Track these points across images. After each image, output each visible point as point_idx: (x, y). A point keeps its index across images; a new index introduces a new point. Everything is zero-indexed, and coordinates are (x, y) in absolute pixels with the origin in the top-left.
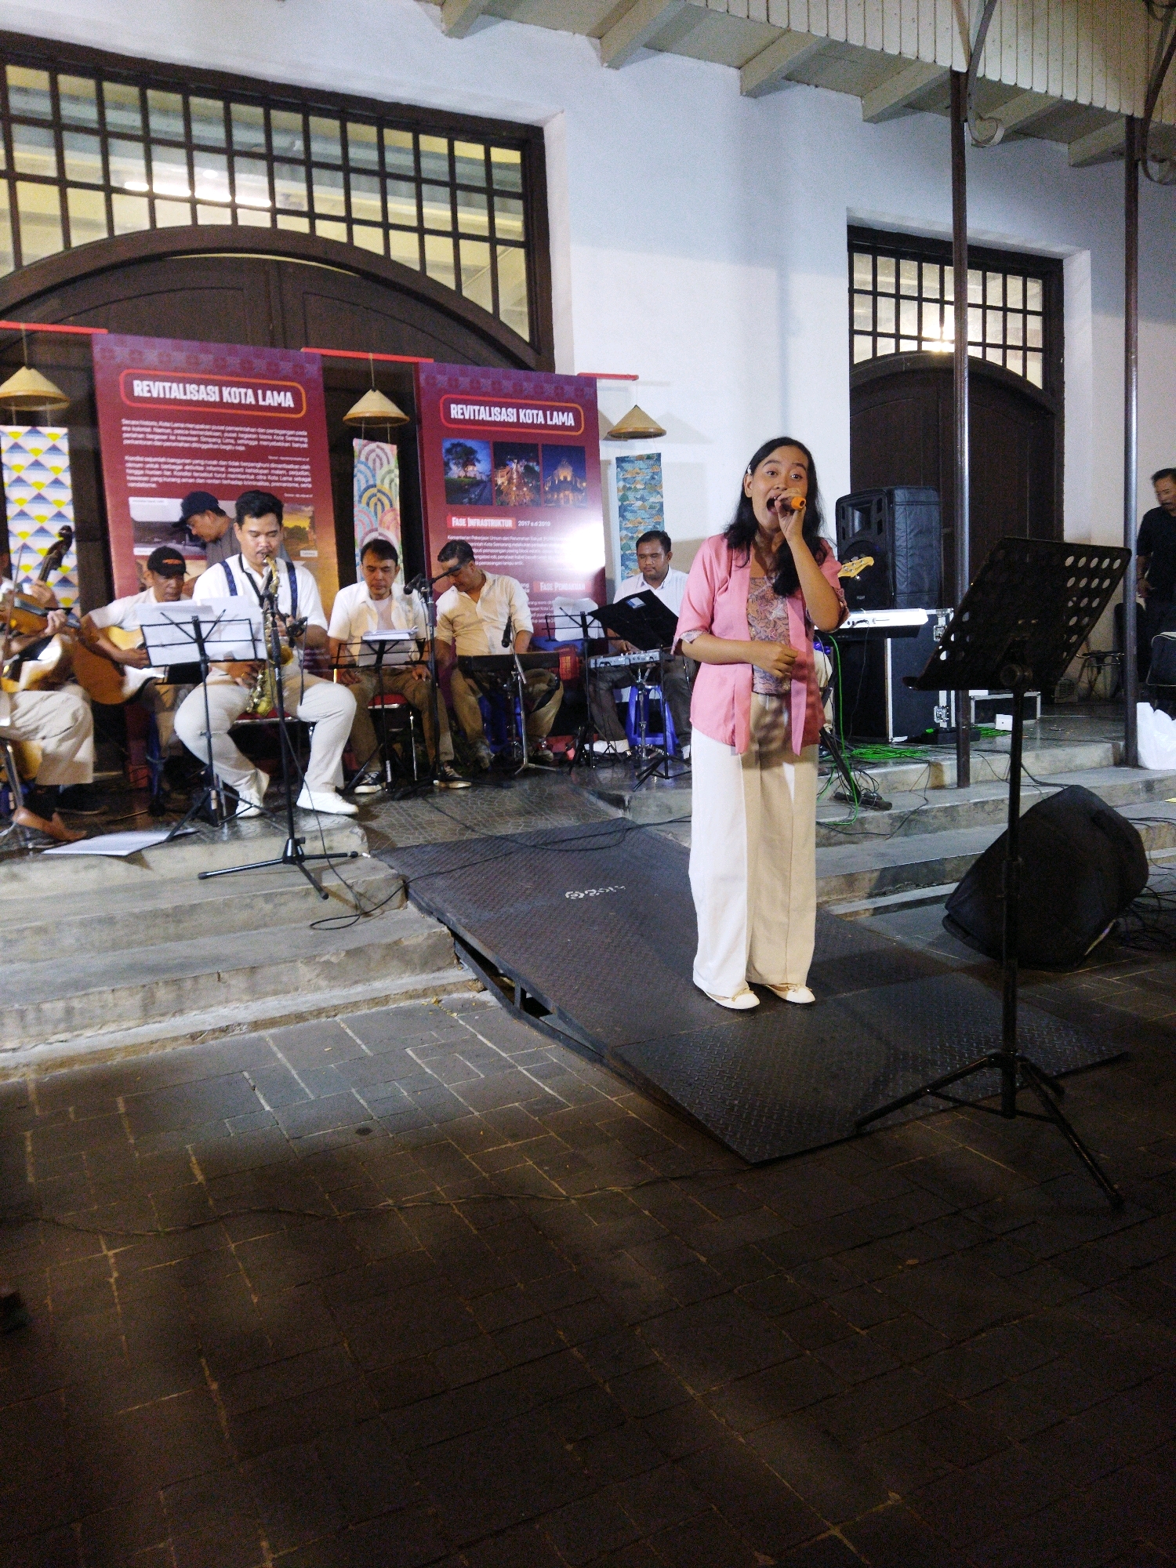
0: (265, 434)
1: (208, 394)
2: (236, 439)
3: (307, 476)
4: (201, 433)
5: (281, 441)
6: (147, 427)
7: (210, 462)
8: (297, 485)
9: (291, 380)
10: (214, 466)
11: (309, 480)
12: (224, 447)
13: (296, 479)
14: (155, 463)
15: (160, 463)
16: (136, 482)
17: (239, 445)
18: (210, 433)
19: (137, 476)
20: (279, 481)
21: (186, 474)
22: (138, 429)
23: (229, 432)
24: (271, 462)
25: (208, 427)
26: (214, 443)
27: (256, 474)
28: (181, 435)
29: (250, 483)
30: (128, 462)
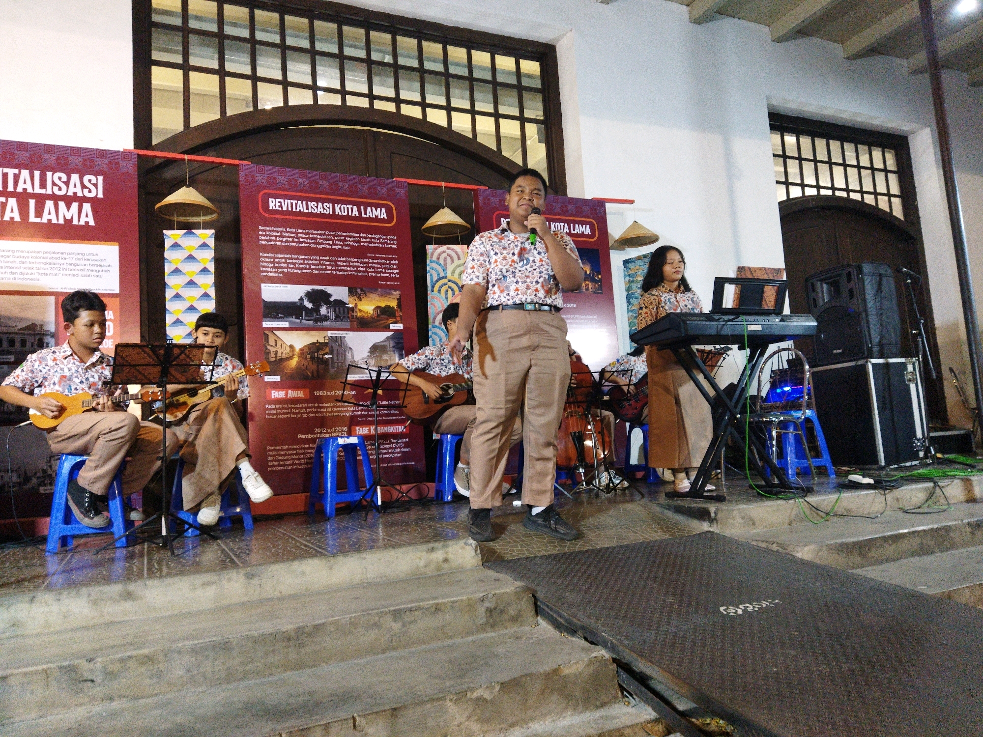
0: (365, 238)
1: (324, 209)
2: (343, 241)
3: (396, 269)
4: (318, 237)
5: (377, 243)
6: (278, 232)
7: (324, 258)
8: (388, 275)
9: (385, 199)
10: (326, 260)
11: (398, 271)
12: (335, 247)
13: (387, 271)
14: (282, 258)
15: (286, 258)
16: (268, 272)
17: (346, 245)
18: (325, 237)
19: (268, 267)
20: (375, 272)
21: (305, 266)
22: (271, 233)
23: (339, 236)
24: (369, 258)
25: (323, 232)
26: (327, 244)
27: (358, 267)
28: (303, 238)
29: (353, 273)
30: (262, 257)
